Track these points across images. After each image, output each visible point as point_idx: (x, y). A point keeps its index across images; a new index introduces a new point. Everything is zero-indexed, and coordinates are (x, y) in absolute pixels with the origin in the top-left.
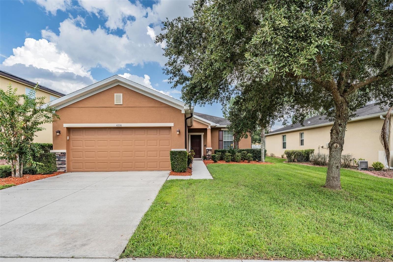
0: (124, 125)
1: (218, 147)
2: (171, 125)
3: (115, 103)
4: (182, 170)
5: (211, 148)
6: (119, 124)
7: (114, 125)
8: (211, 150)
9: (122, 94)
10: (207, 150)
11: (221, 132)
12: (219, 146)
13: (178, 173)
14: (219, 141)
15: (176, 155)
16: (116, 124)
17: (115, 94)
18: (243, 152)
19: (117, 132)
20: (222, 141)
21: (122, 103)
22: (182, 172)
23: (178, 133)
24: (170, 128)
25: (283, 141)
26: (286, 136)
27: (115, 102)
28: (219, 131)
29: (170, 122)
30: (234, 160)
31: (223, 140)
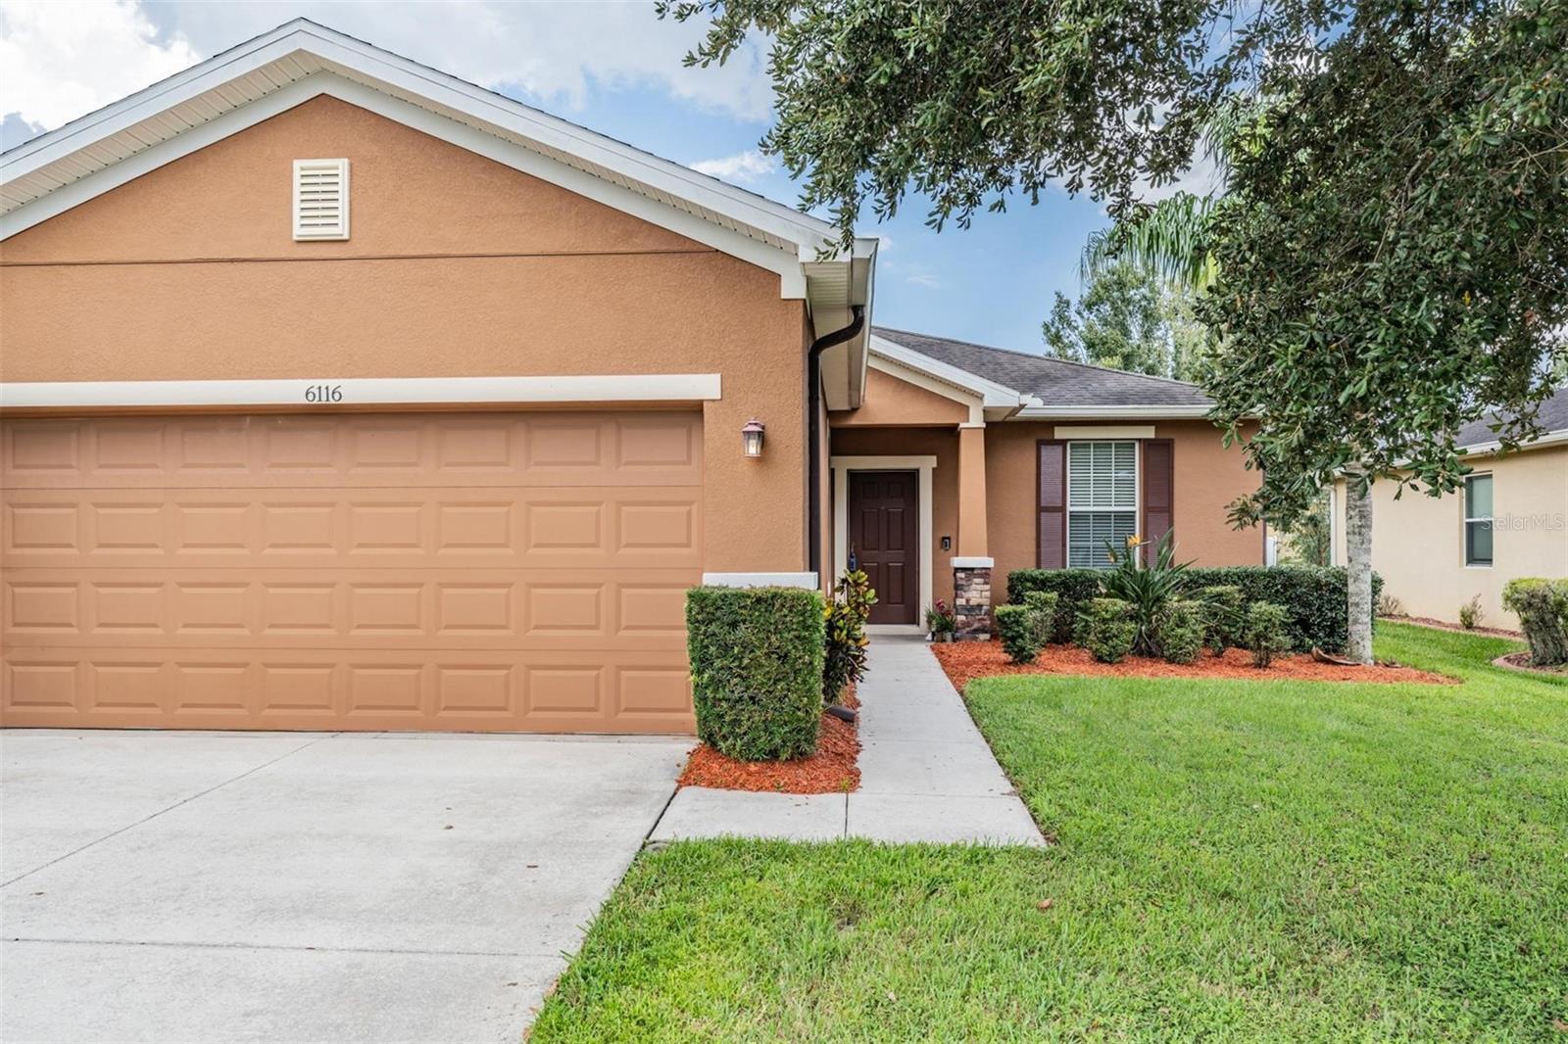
0: (358, 391)
1: (1033, 549)
2: (703, 386)
3: (298, 232)
4: (778, 741)
5: (988, 562)
6: (323, 383)
7: (290, 391)
8: (985, 573)
9: (342, 165)
10: (957, 570)
11: (1050, 455)
12: (1038, 546)
13: (753, 767)
14: (1040, 509)
15: (734, 625)
16: (303, 384)
17: (297, 164)
18: (1219, 589)
19: (312, 444)
20: (1063, 509)
21: (342, 230)
22: (784, 757)
23: (753, 449)
24: (691, 412)
25: (1470, 514)
26: (1491, 476)
27: (297, 221)
28: (1040, 444)
29: (694, 365)
30: (1150, 649)
31: (1069, 508)
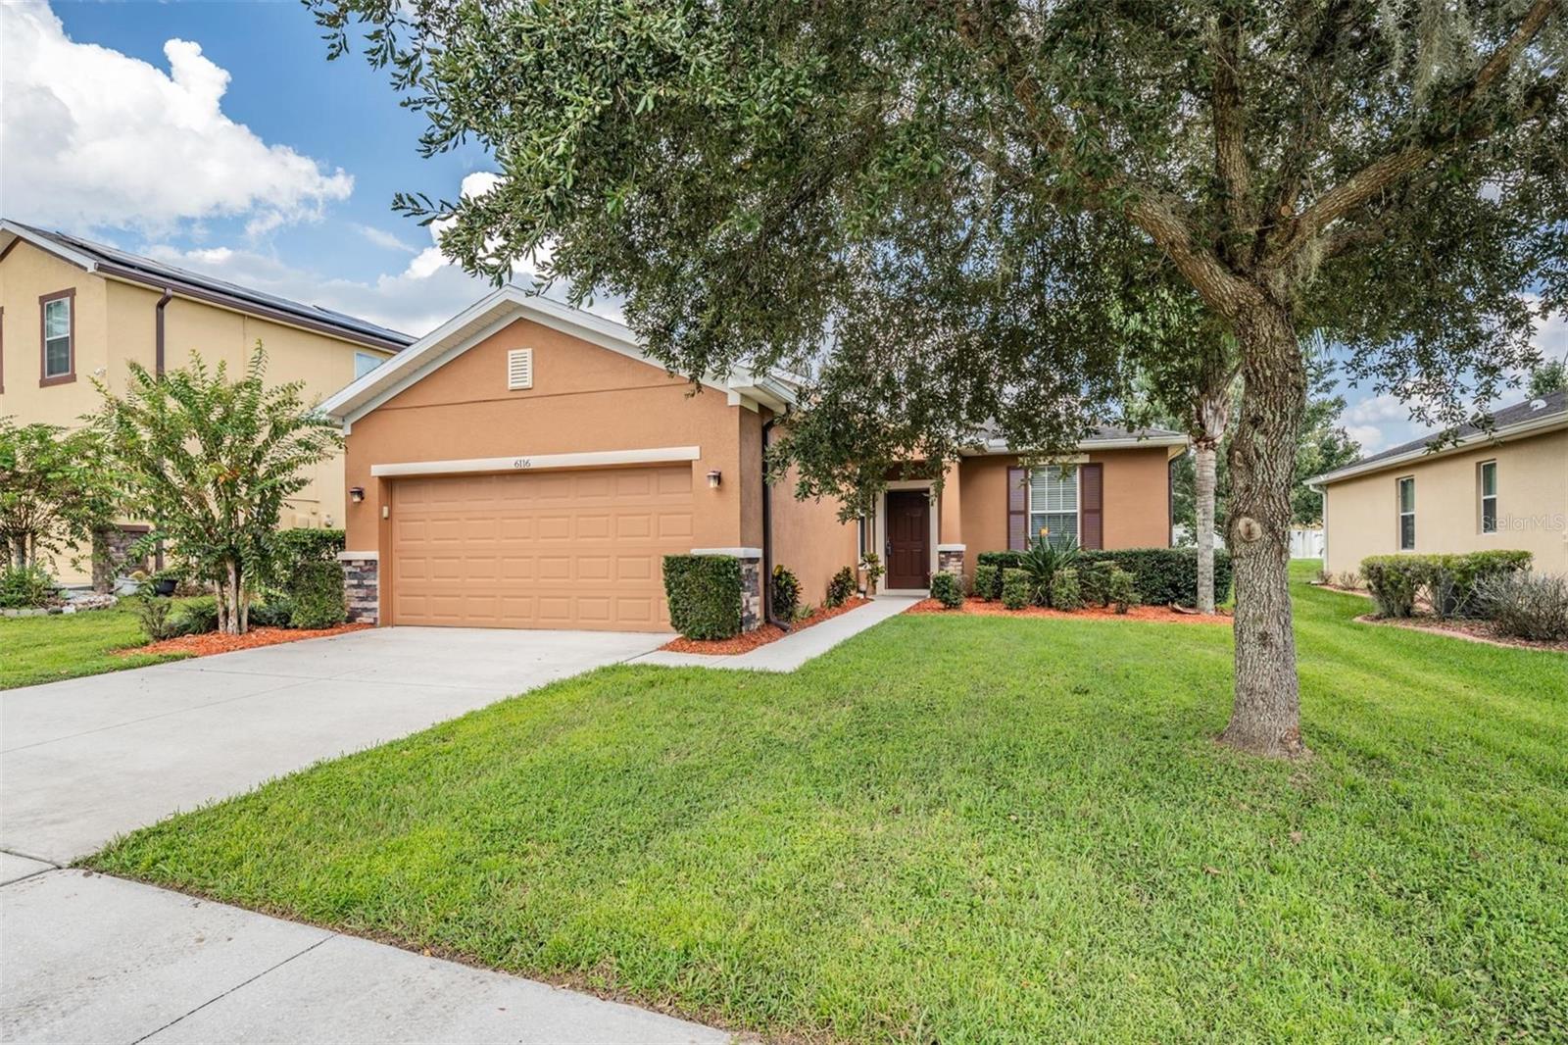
0: (537, 461)
1: (1006, 539)
2: (690, 453)
3: (511, 386)
4: (704, 630)
5: (962, 547)
6: (522, 458)
7: (507, 463)
8: (959, 555)
9: (529, 351)
10: (941, 552)
11: (1017, 477)
12: (1009, 537)
13: (694, 643)
14: (1009, 513)
15: (682, 572)
16: (514, 459)
17: (510, 352)
18: (1102, 563)
19: (520, 488)
20: (1025, 512)
21: (528, 384)
22: (708, 638)
23: (713, 484)
24: (686, 466)
25: (1404, 510)
26: (1412, 480)
27: (510, 380)
28: (1009, 469)
29: (686, 443)
30: (1046, 602)
31: (1031, 512)
